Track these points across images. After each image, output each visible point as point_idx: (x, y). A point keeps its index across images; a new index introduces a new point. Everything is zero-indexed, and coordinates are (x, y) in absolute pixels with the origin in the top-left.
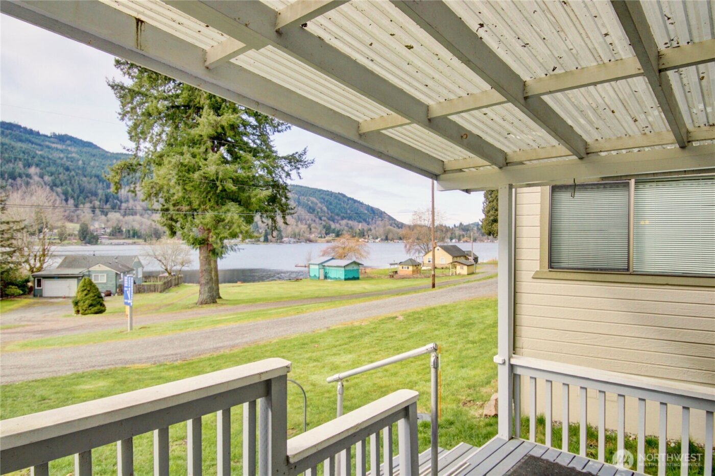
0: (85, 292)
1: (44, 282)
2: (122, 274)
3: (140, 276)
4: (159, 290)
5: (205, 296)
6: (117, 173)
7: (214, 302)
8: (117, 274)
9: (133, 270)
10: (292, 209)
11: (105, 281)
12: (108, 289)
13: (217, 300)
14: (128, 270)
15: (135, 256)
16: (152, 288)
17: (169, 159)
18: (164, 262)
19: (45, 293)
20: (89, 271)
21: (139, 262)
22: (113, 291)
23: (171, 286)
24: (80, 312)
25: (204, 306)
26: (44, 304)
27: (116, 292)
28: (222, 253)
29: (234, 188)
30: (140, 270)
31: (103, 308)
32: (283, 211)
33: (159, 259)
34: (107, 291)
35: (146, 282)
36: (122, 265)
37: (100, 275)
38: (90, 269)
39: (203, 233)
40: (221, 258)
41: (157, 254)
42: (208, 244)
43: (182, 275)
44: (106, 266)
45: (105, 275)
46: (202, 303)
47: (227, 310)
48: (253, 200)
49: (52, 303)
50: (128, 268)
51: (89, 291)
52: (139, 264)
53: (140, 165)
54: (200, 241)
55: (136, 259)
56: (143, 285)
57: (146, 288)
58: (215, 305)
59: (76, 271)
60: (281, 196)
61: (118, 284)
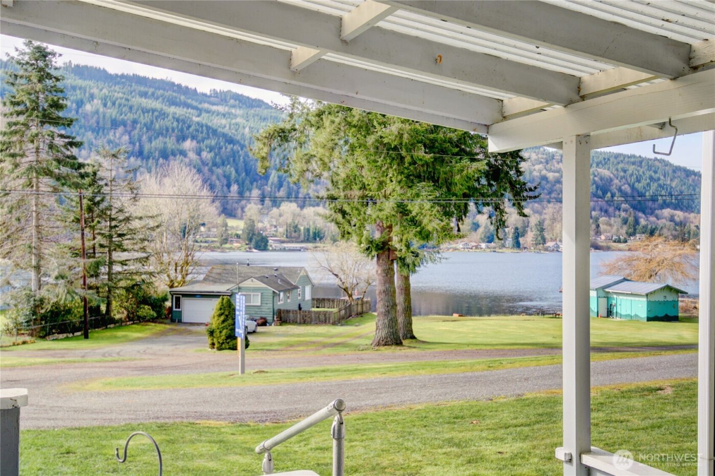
0: (222, 318)
1: (186, 304)
2: (282, 294)
3: (308, 297)
4: (331, 321)
5: (383, 333)
6: (264, 144)
7: (399, 343)
8: (274, 292)
9: (296, 288)
10: (531, 190)
11: (259, 304)
12: (263, 316)
13: (405, 342)
14: (289, 288)
15: (302, 269)
16: (322, 317)
17: (331, 118)
18: (342, 277)
19: (185, 318)
21: (308, 276)
22: (269, 318)
23: (350, 316)
24: (215, 347)
25: (382, 348)
26: (180, 333)
27: (273, 320)
28: (414, 265)
29: (429, 157)
30: (308, 290)
32: (517, 194)
34: (262, 318)
35: (318, 307)
36: (282, 280)
37: (252, 294)
38: (241, 285)
39: (382, 233)
40: (414, 271)
41: (333, 265)
42: (389, 250)
43: (369, 299)
44: (261, 281)
45: (260, 294)
46: (379, 344)
47: (407, 357)
48: (457, 178)
49: (190, 333)
50: (292, 285)
51: (227, 316)
52: (307, 279)
53: (295, 130)
54: (377, 245)
55: (303, 271)
56: (309, 312)
57: (313, 315)
58: (399, 348)
59: (222, 288)
60: (511, 168)
61: (276, 308)
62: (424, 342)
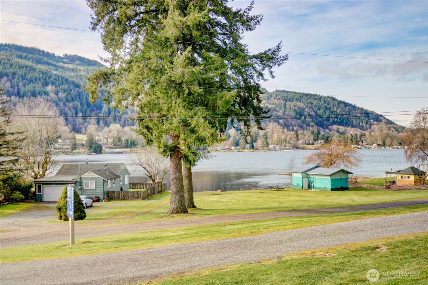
1: (45, 189)
2: (109, 181)
3: (127, 182)
4: (142, 197)
5: (175, 205)
6: (94, 83)
7: (185, 212)
8: (104, 180)
9: (119, 177)
10: (266, 112)
11: (94, 188)
12: (97, 195)
13: (189, 210)
14: (114, 177)
15: (122, 164)
16: (136, 195)
17: (137, 64)
18: (148, 169)
19: (45, 199)
20: (81, 178)
21: (126, 169)
22: (101, 197)
23: (154, 193)
24: (63, 218)
25: (175, 215)
26: (41, 209)
27: (104, 198)
29: (201, 91)
30: (126, 178)
31: (83, 215)
32: (257, 115)
33: (144, 166)
34: (96, 197)
35: (133, 188)
36: (110, 172)
37: (90, 181)
38: (82, 176)
39: (173, 140)
41: (142, 162)
42: (178, 151)
44: (95, 173)
45: (95, 182)
46: (172, 213)
47: (192, 222)
49: (48, 208)
50: (116, 175)
52: (126, 171)
53: (114, 74)
54: (170, 148)
55: (123, 166)
56: (127, 192)
57: (130, 194)
58: (185, 215)
59: (70, 178)
60: (254, 99)
61: (105, 190)
62: (201, 209)
